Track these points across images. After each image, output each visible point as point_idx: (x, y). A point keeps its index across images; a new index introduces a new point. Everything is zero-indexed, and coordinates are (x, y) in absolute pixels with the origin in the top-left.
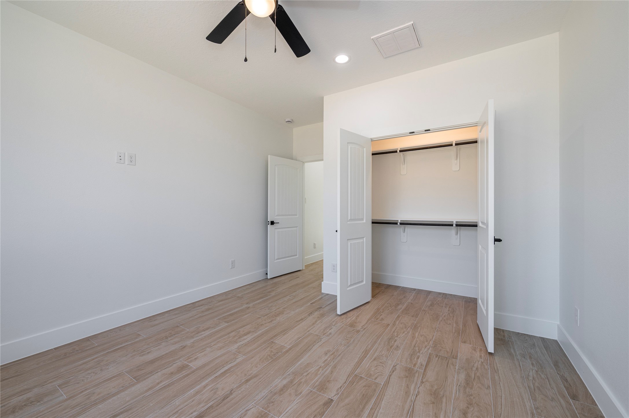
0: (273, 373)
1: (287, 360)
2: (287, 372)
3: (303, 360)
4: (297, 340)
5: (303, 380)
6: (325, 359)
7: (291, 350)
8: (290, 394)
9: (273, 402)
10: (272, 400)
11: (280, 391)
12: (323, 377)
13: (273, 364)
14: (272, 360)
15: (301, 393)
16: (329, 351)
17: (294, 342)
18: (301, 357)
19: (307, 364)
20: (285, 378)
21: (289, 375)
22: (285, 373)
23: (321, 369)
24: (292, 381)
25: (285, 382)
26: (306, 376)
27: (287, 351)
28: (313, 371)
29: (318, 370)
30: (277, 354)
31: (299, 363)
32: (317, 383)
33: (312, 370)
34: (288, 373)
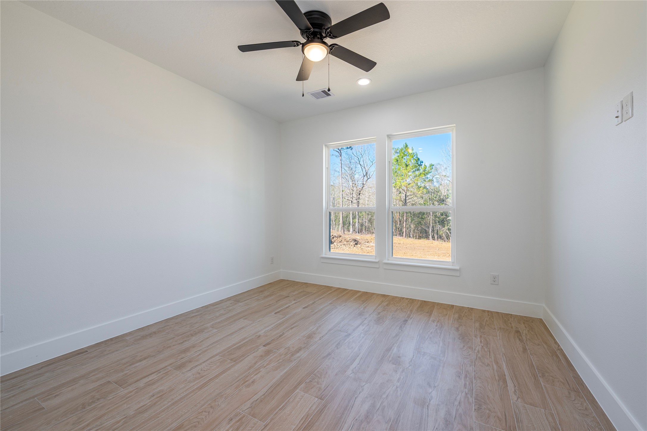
0: (310, 361)
1: (298, 373)
2: (298, 362)
3: (282, 374)
4: (286, 403)
5: (283, 356)
6: (257, 375)
7: (294, 386)
8: (293, 347)
9: (305, 343)
10: (306, 345)
11: (301, 349)
12: (265, 360)
13: (312, 369)
14: (314, 372)
15: (285, 349)
16: (248, 386)
17: (291, 400)
18: (283, 377)
19: (277, 370)
20: (299, 357)
21: (295, 360)
22: (299, 361)
23: (265, 366)
24: (292, 355)
25: (298, 355)
26: (280, 359)
27: (299, 384)
28: (273, 363)
29: (267, 365)
30: (310, 380)
31: (285, 371)
32: (271, 355)
33: (274, 365)
34: (296, 361)
